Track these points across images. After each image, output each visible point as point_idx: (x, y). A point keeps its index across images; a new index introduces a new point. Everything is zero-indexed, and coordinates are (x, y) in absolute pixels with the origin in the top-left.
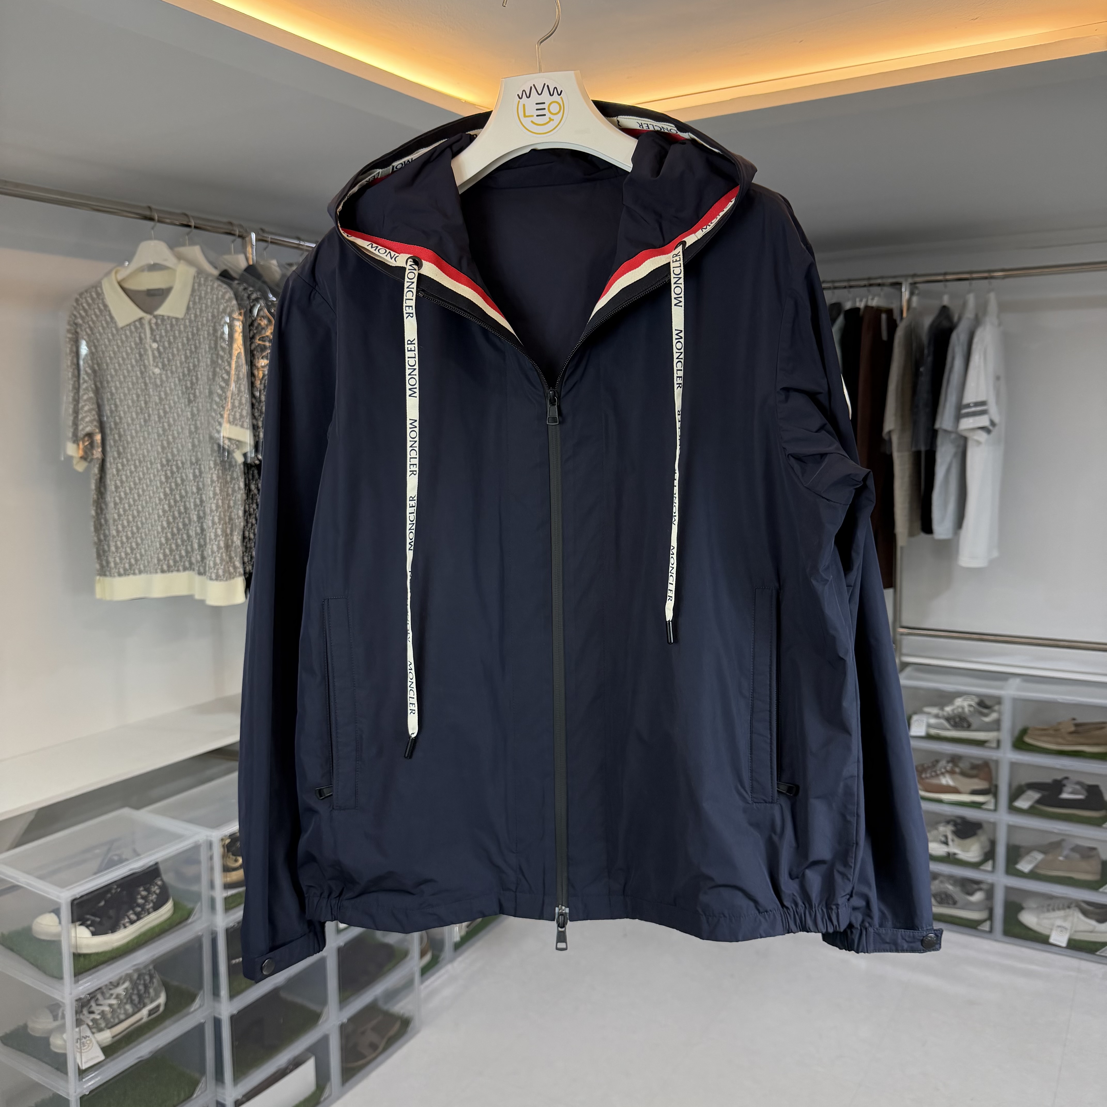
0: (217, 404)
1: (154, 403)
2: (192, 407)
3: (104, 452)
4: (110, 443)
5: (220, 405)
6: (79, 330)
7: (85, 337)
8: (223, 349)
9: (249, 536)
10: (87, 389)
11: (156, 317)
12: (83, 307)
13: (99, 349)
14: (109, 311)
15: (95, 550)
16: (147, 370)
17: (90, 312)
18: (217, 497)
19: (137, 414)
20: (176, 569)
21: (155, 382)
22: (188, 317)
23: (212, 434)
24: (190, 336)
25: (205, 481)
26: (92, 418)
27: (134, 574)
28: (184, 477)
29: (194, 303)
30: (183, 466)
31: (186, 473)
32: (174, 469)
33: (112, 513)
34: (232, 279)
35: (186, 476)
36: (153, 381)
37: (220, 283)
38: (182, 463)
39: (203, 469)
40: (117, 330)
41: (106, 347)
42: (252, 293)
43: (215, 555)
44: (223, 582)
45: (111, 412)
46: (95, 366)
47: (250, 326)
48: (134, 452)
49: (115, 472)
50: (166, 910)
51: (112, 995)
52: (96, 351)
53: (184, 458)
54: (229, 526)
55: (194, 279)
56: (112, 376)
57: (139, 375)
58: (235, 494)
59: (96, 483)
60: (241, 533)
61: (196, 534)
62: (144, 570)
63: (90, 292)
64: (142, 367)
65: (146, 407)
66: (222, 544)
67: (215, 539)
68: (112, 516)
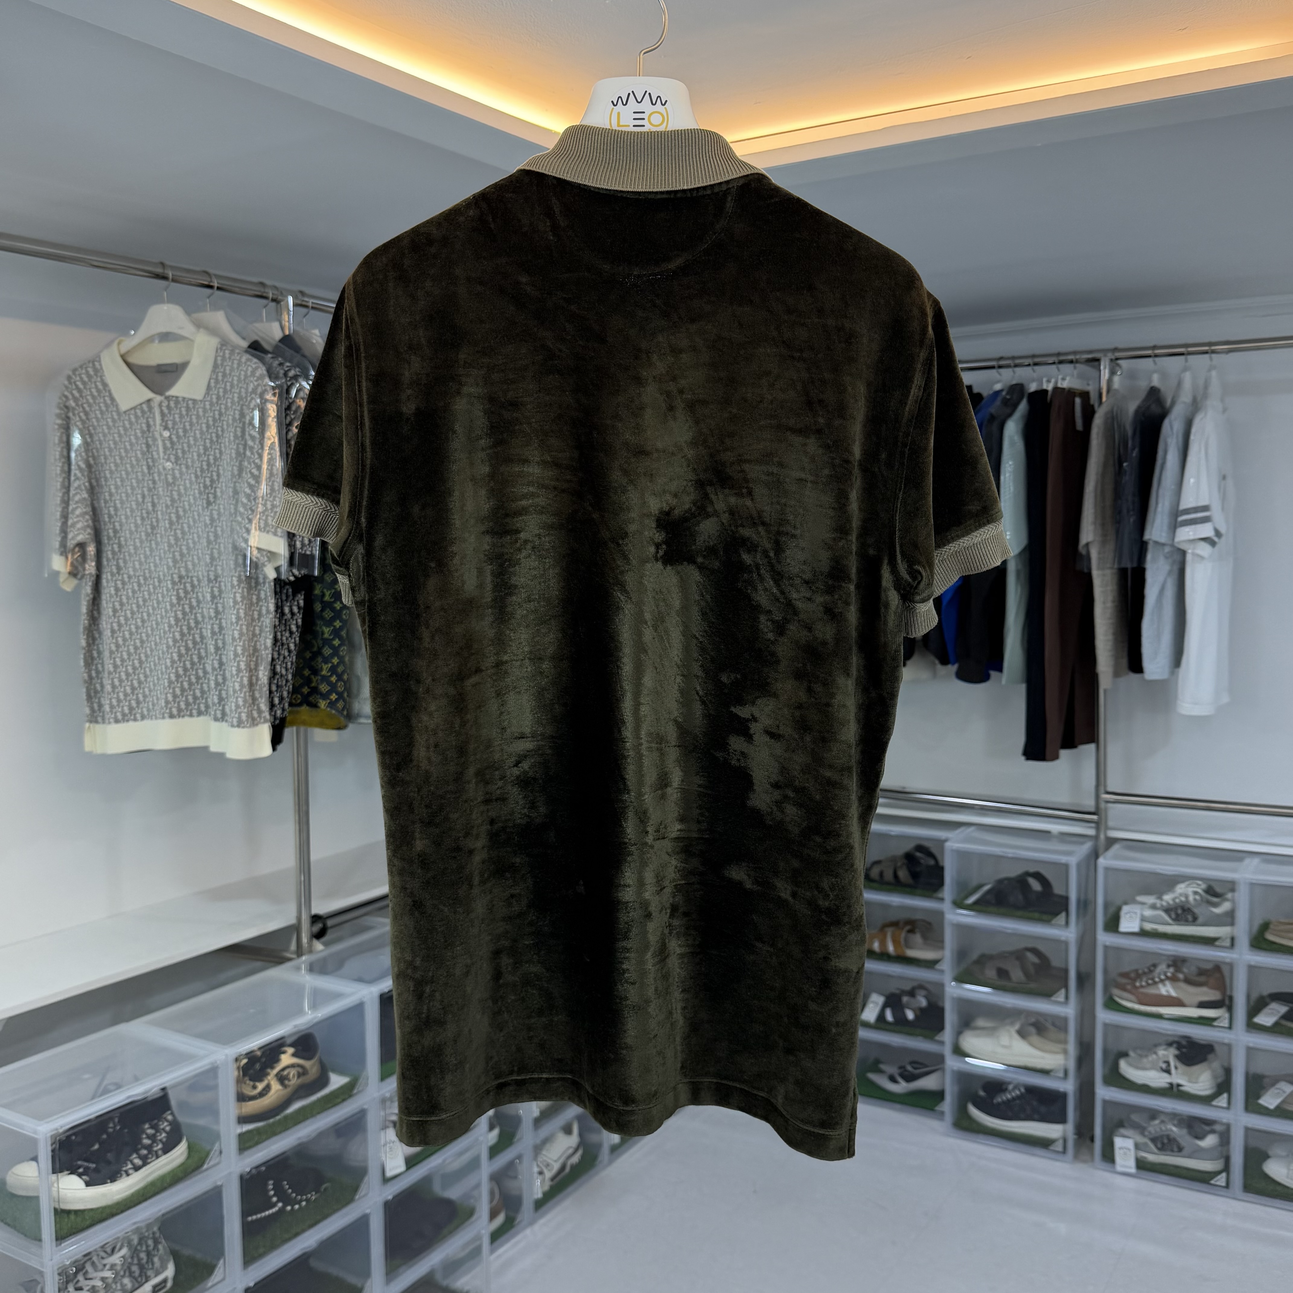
0: (244, 505)
1: (164, 505)
2: (212, 510)
3: (99, 566)
4: (107, 555)
5: (248, 507)
6: (71, 415)
7: (79, 423)
8: (253, 438)
9: (281, 671)
10: (79, 487)
11: (167, 398)
12: (76, 386)
13: (96, 438)
14: (110, 391)
15: (84, 690)
16: (156, 464)
17: (86, 393)
18: (240, 622)
19: (143, 519)
20: (188, 713)
21: (167, 479)
22: (209, 399)
23: (238, 544)
24: (211, 423)
25: (226, 604)
26: (86, 524)
27: (135, 720)
28: (201, 598)
29: (217, 381)
30: (199, 585)
31: (202, 592)
32: (189, 587)
33: (107, 642)
34: (265, 352)
35: (203, 596)
36: (163, 477)
37: (248, 356)
38: (199, 581)
39: (223, 588)
40: (119, 414)
41: (105, 435)
42: (289, 370)
43: (236, 695)
44: (245, 730)
45: (110, 516)
46: (91, 459)
47: (286, 409)
48: (137, 566)
49: (113, 592)
50: (179, 1153)
51: (105, 1265)
52: (92, 441)
53: (200, 573)
54: (254, 659)
55: (217, 351)
56: (111, 472)
57: (146, 471)
58: (262, 619)
59: (88, 606)
60: (269, 667)
61: (214, 669)
62: (148, 714)
63: (86, 368)
64: (149, 460)
65: (153, 510)
66: (245, 681)
67: (237, 675)
68: (108, 647)
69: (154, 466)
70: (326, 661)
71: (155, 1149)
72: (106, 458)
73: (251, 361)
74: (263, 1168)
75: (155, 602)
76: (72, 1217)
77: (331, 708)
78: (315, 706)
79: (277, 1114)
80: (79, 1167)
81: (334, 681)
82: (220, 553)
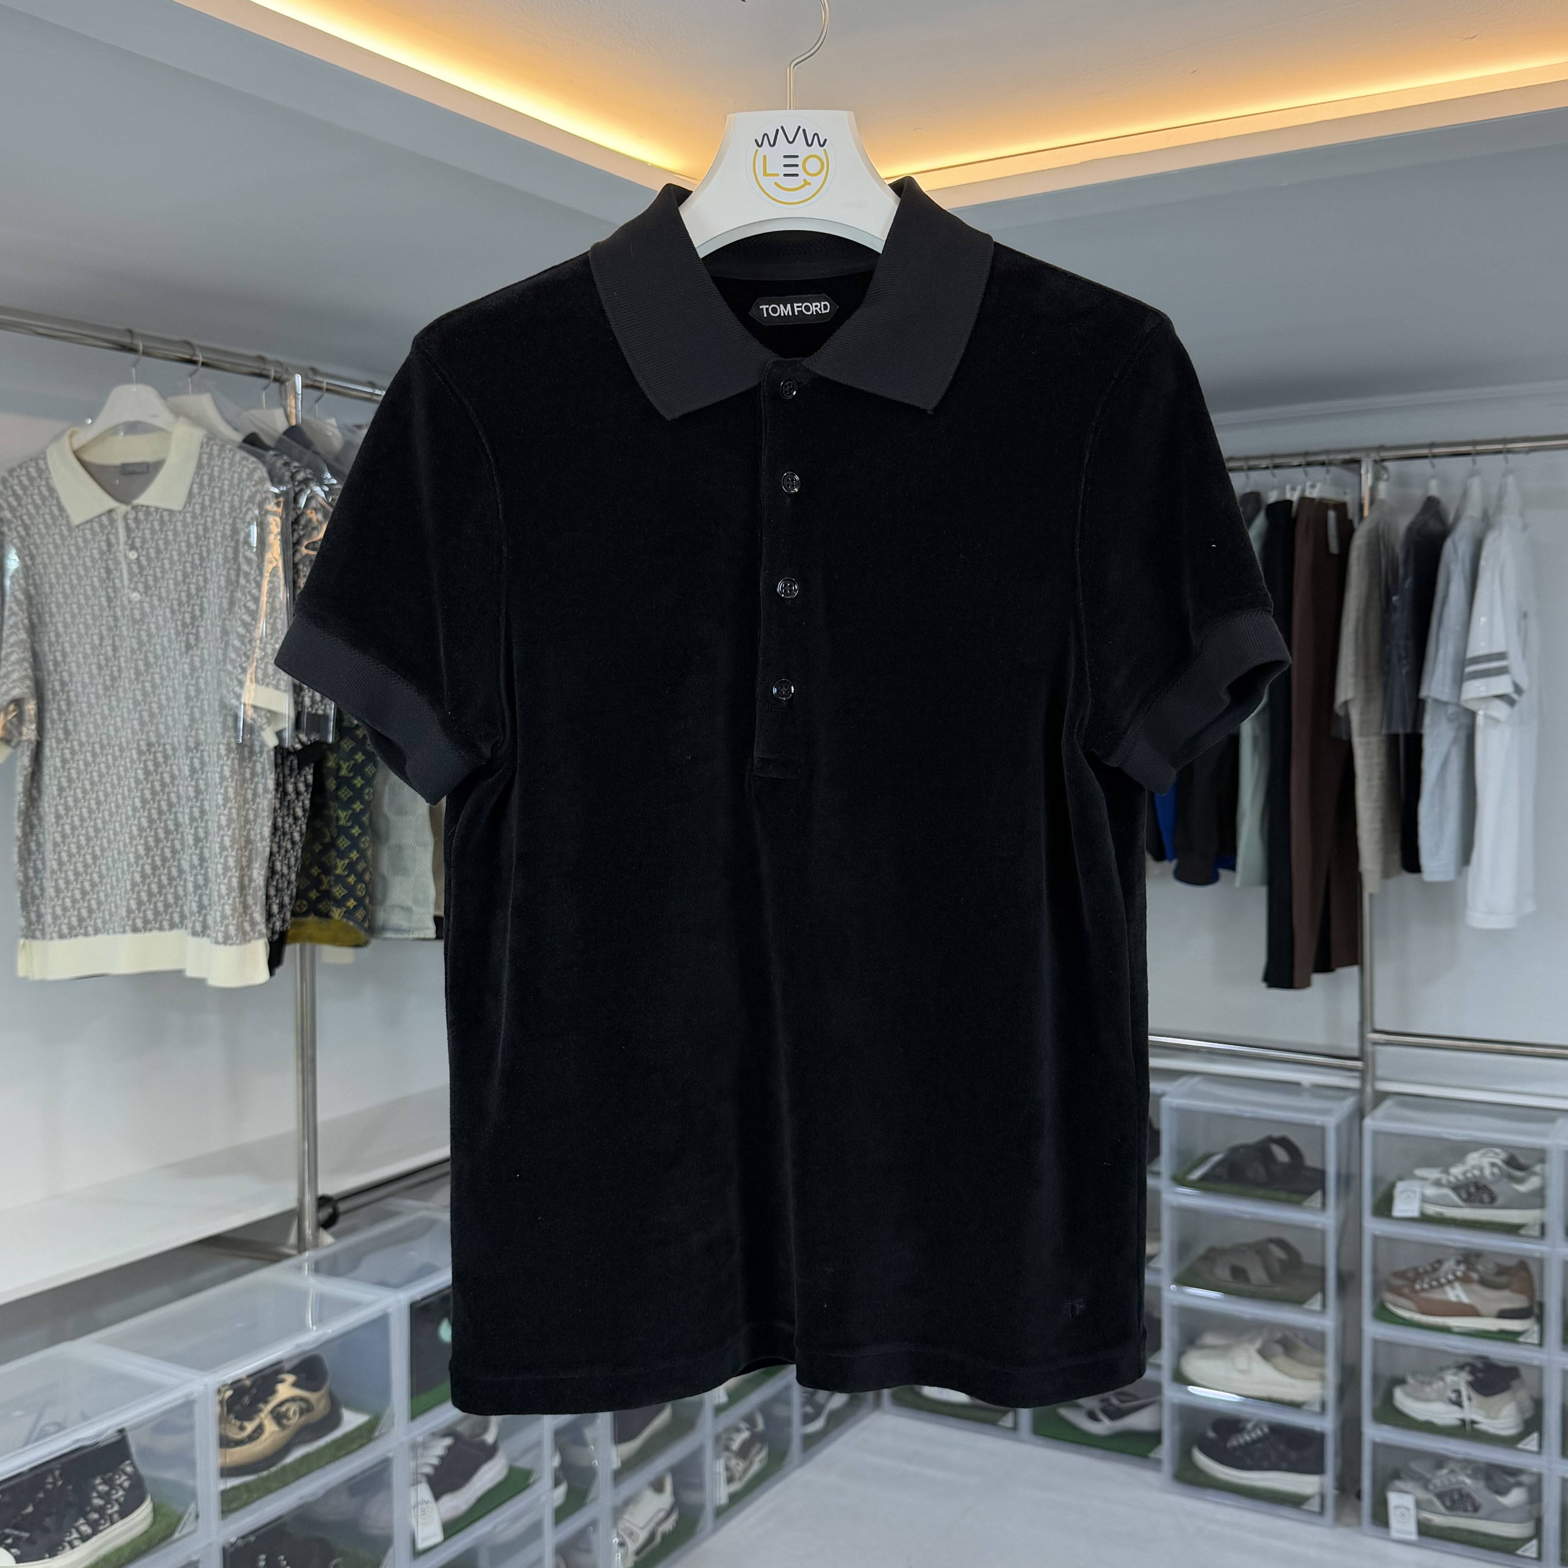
0: (236, 650)
1: (128, 649)
2: (192, 656)
3: (41, 729)
4: (52, 715)
5: (242, 652)
6: (5, 529)
7: (15, 541)
8: (249, 561)
10: (15, 625)
11: (135, 508)
12: (14, 492)
13: (38, 560)
14: (58, 499)
15: (19, 895)
16: (119, 595)
17: (25, 500)
18: (229, 805)
19: (100, 667)
20: (157, 925)
21: (132, 614)
22: (190, 509)
23: (227, 701)
24: (193, 541)
25: (210, 780)
26: (24, 674)
27: (86, 934)
28: (177, 773)
29: (201, 486)
30: (174, 755)
31: (178, 765)
32: (160, 758)
33: (50, 831)
34: (265, 447)
35: (179, 770)
36: (127, 612)
37: (244, 454)
38: (174, 749)
39: (206, 759)
40: (70, 529)
41: (50, 557)
42: (297, 472)
43: (222, 901)
44: (234, 947)
45: (56, 664)
46: (31, 588)
47: (293, 523)
48: (92, 730)
49: (59, 764)
50: (141, 1517)
52: (33, 564)
53: (176, 739)
54: (247, 854)
55: (202, 447)
56: (59, 606)
57: (105, 604)
58: (258, 800)
59: (25, 782)
60: (266, 865)
61: (192, 867)
62: (104, 927)
63: (27, 468)
64: (110, 590)
65: (114, 655)
66: (235, 882)
67: (224, 874)
68: (51, 838)
69: (116, 596)
70: (342, 855)
71: (109, 1512)
72: (51, 587)
73: (247, 460)
74: (252, 1538)
75: (114, 777)
77: (348, 918)
78: (326, 915)
79: (273, 1465)
80: (7, 1536)
81: (353, 883)
82: (202, 713)
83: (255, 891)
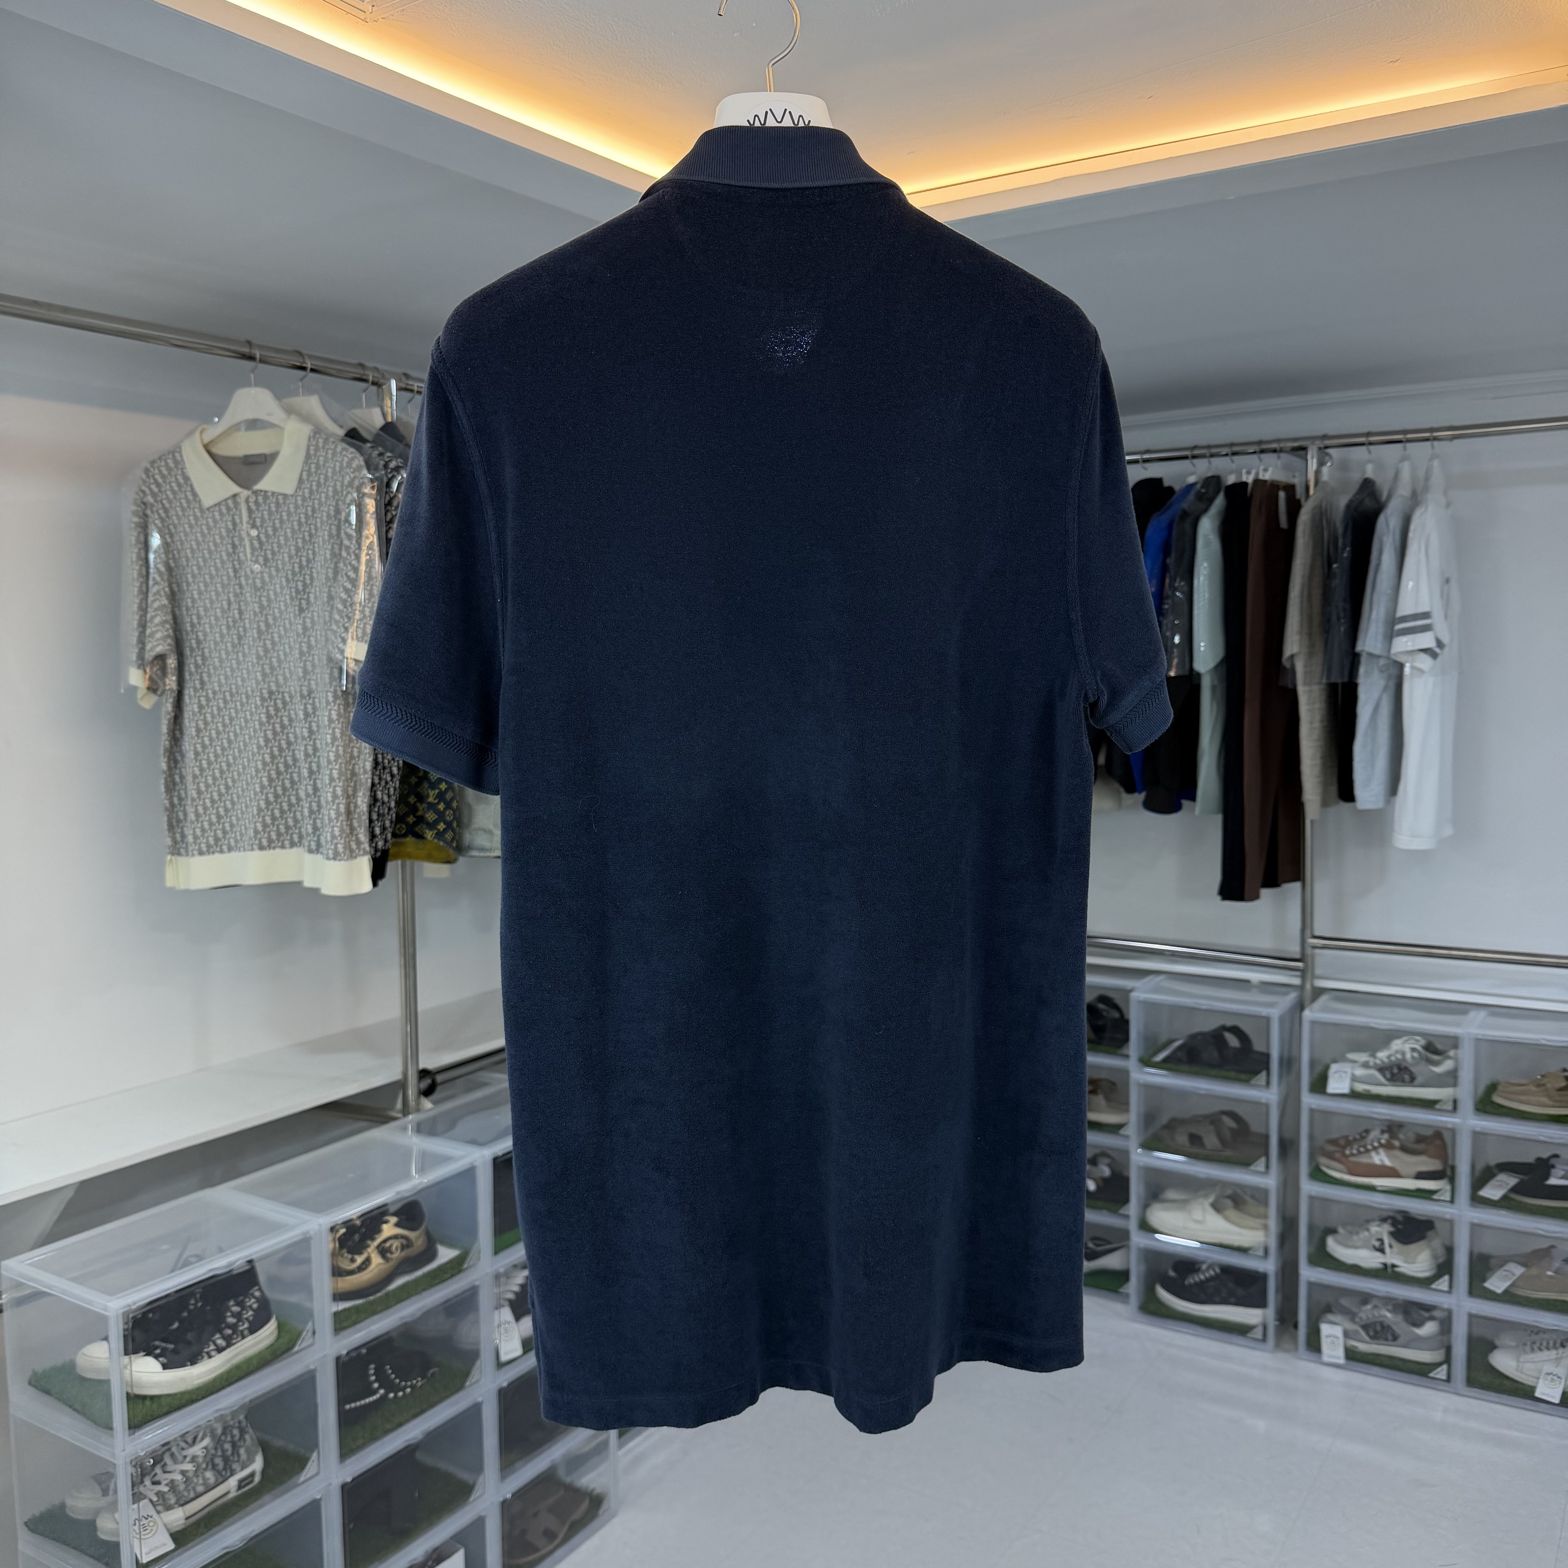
0: (340, 612)
1: (252, 613)
2: (305, 618)
3: (181, 681)
4: (190, 668)
5: (344, 614)
6: (149, 512)
7: (157, 522)
8: (349, 537)
9: (382, 798)
10: (158, 592)
11: (255, 493)
12: (155, 479)
13: (176, 538)
14: (191, 486)
15: (165, 819)
16: (244, 567)
17: (165, 487)
18: (336, 743)
19: (228, 627)
20: (280, 844)
21: (254, 583)
22: (301, 493)
23: (333, 655)
24: (303, 520)
25: (321, 722)
26: (165, 633)
27: (221, 851)
28: (293, 716)
29: (309, 474)
30: (291, 701)
31: (295, 710)
32: (280, 704)
33: (190, 766)
34: (364, 441)
35: (296, 714)
36: (250, 581)
37: (344, 445)
38: (291, 697)
39: (317, 704)
40: (202, 511)
41: (186, 535)
42: (390, 461)
43: (332, 824)
44: (342, 862)
45: (193, 625)
46: (171, 562)
47: (386, 505)
48: (223, 681)
49: (196, 710)
50: (268, 1333)
51: (185, 1457)
52: (173, 541)
53: (292, 688)
54: (352, 784)
55: (309, 440)
56: (194, 576)
57: (232, 574)
59: (169, 725)
60: (368, 793)
61: (308, 795)
62: (236, 846)
63: (166, 460)
64: (236, 562)
65: (240, 618)
66: (342, 808)
67: (333, 801)
68: (191, 771)
69: (240, 568)
70: (433, 785)
71: (241, 1328)
72: (187, 560)
73: (347, 450)
74: (364, 1351)
75: (242, 720)
76: (148, 1403)
77: (439, 839)
78: (420, 837)
79: (378, 1291)
80: (157, 1348)
81: (442, 809)
82: (313, 666)
83: (360, 816)
